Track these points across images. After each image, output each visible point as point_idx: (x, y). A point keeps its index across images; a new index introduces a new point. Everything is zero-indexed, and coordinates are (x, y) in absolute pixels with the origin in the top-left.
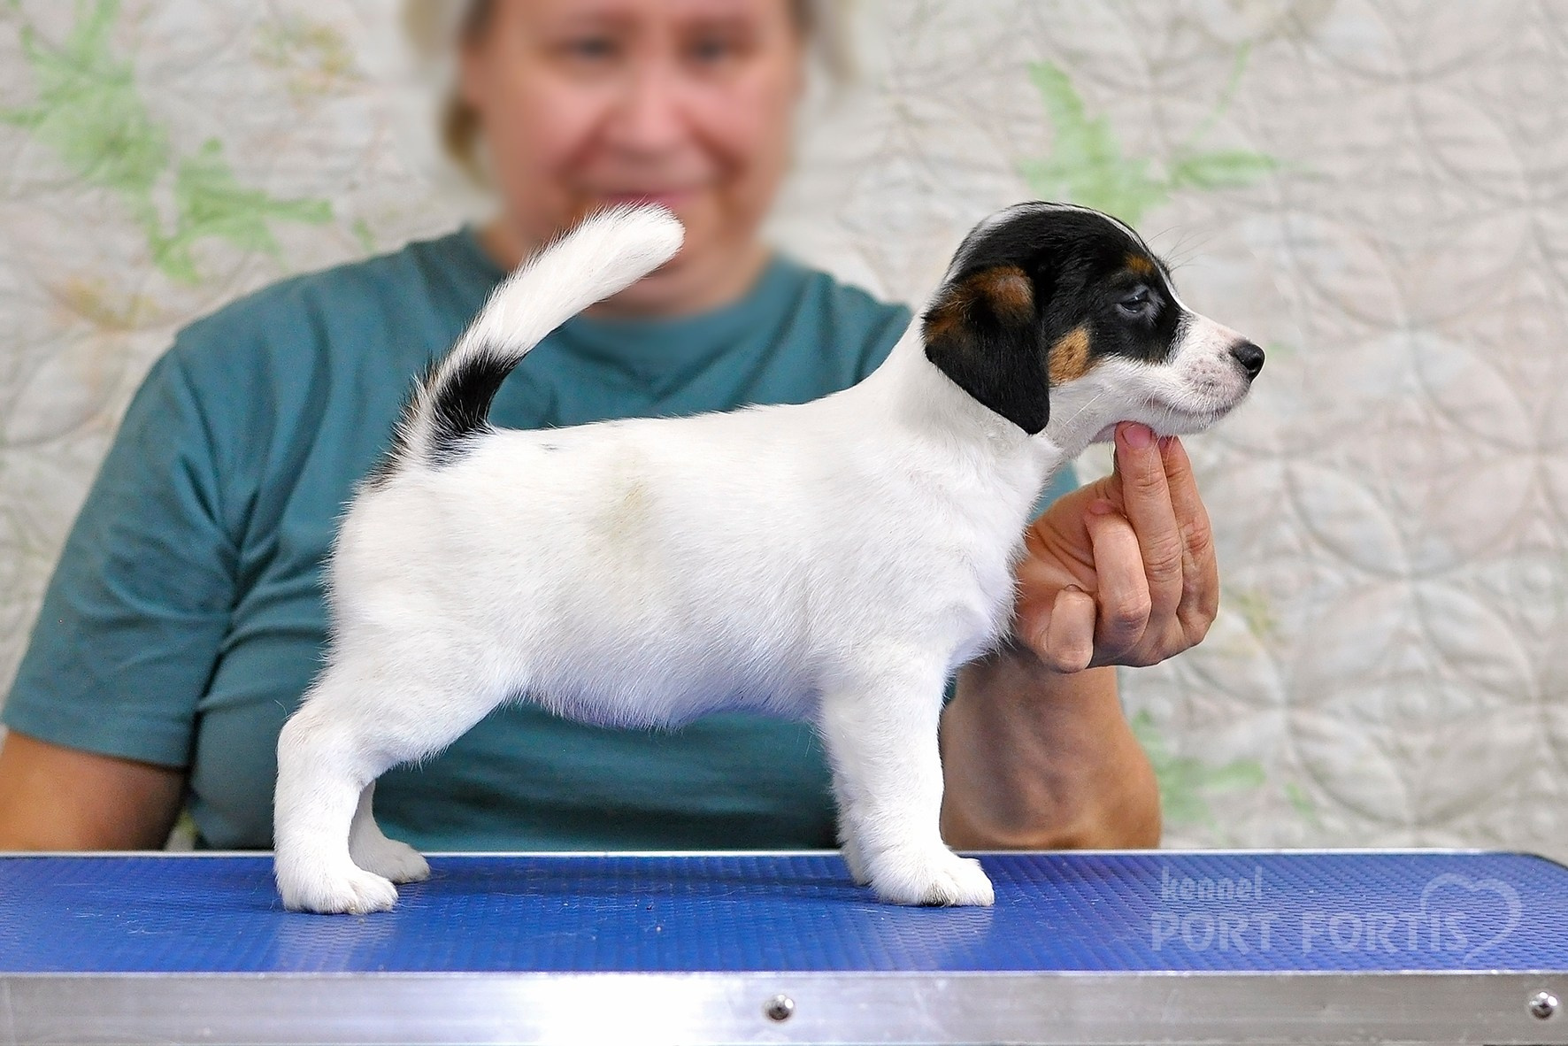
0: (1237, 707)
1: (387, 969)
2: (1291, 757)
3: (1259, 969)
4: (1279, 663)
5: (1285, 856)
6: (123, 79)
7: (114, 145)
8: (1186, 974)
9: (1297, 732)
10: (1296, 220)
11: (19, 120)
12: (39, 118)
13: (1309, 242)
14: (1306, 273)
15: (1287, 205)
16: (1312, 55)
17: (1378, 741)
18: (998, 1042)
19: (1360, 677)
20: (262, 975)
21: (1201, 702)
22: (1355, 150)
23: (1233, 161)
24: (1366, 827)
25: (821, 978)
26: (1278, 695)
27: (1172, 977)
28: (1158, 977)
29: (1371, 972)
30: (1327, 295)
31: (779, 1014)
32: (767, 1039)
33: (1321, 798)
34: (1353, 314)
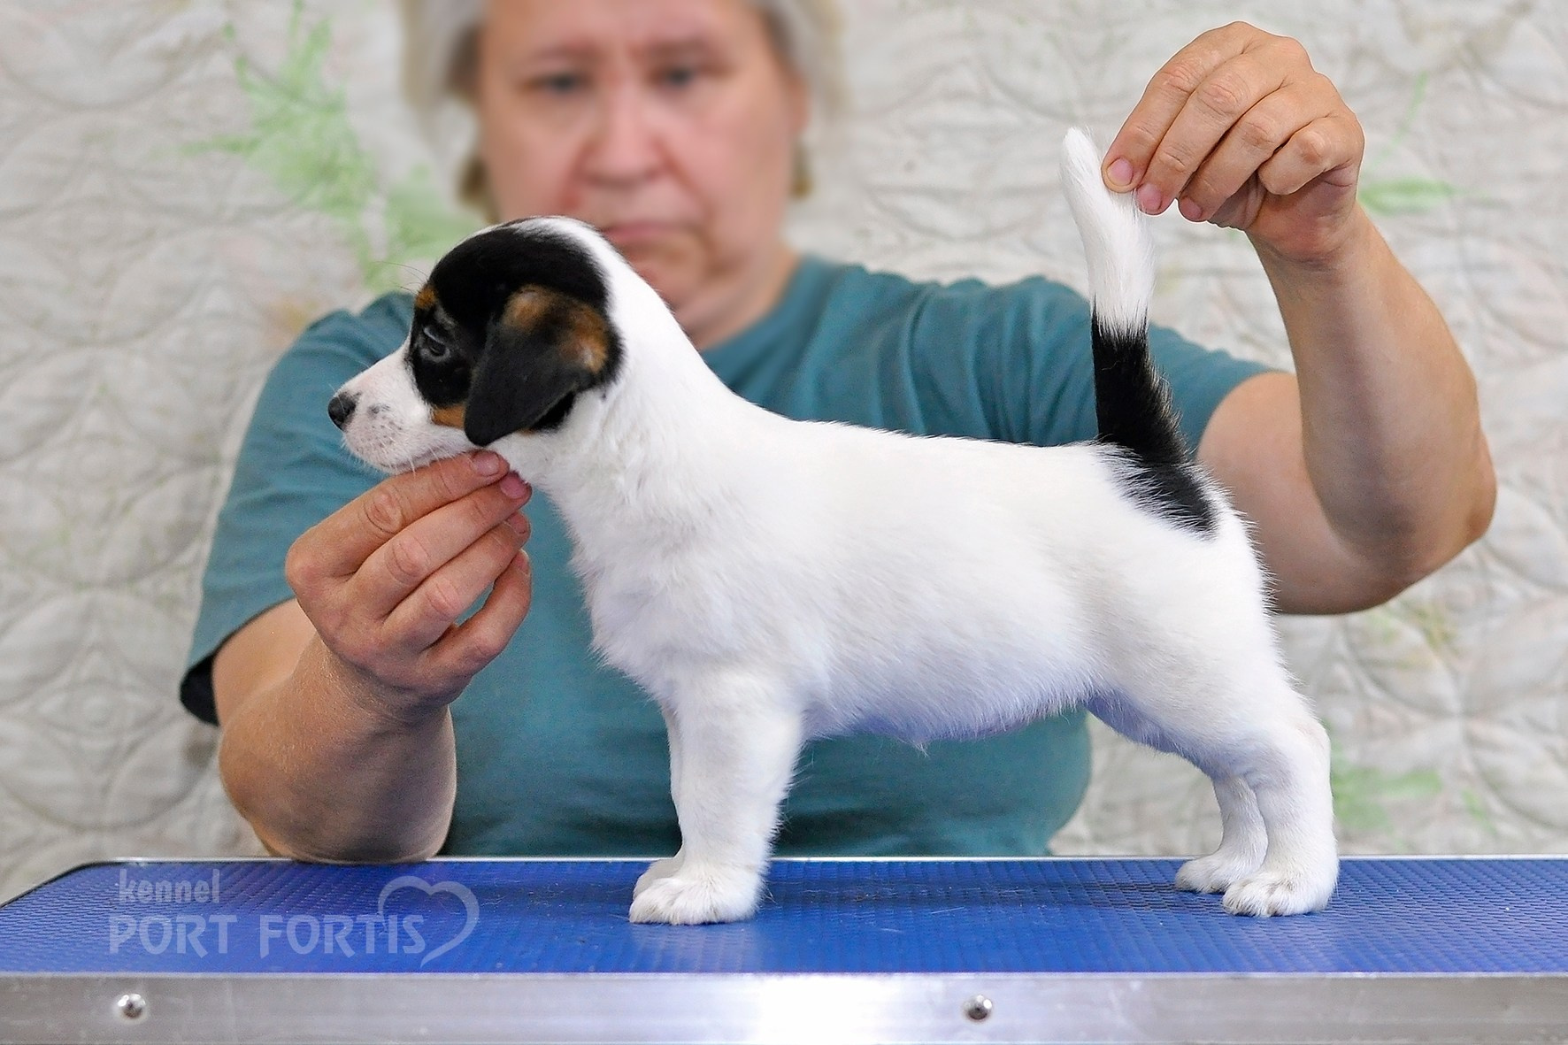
0: (1415, 718)
1: (597, 970)
2: (1468, 766)
3: (1444, 971)
4: (1455, 675)
5: (1468, 862)
6: (334, 107)
7: (326, 172)
8: (1373, 975)
9: (1472, 741)
10: (1472, 245)
11: (235, 147)
12: (253, 144)
13: (1485, 267)
14: (1482, 297)
15: (1462, 232)
16: (1488, 85)
17: (1552, 751)
18: (1191, 1041)
19: (1534, 689)
20: (476, 976)
21: (1380, 713)
22: (1530, 177)
23: (1409, 188)
24: (1539, 833)
25: (1018, 980)
26: (1454, 705)
27: (1360, 979)
28: (1346, 979)
29: (1554, 974)
30: (1500, 317)
31: (978, 1014)
32: (967, 1038)
33: (1497, 807)
34: (1527, 335)
